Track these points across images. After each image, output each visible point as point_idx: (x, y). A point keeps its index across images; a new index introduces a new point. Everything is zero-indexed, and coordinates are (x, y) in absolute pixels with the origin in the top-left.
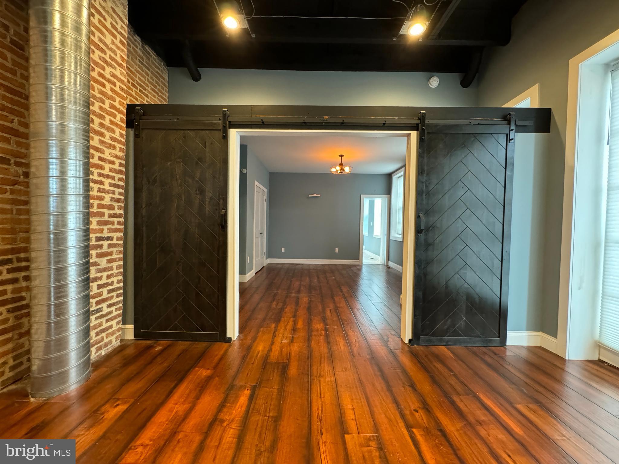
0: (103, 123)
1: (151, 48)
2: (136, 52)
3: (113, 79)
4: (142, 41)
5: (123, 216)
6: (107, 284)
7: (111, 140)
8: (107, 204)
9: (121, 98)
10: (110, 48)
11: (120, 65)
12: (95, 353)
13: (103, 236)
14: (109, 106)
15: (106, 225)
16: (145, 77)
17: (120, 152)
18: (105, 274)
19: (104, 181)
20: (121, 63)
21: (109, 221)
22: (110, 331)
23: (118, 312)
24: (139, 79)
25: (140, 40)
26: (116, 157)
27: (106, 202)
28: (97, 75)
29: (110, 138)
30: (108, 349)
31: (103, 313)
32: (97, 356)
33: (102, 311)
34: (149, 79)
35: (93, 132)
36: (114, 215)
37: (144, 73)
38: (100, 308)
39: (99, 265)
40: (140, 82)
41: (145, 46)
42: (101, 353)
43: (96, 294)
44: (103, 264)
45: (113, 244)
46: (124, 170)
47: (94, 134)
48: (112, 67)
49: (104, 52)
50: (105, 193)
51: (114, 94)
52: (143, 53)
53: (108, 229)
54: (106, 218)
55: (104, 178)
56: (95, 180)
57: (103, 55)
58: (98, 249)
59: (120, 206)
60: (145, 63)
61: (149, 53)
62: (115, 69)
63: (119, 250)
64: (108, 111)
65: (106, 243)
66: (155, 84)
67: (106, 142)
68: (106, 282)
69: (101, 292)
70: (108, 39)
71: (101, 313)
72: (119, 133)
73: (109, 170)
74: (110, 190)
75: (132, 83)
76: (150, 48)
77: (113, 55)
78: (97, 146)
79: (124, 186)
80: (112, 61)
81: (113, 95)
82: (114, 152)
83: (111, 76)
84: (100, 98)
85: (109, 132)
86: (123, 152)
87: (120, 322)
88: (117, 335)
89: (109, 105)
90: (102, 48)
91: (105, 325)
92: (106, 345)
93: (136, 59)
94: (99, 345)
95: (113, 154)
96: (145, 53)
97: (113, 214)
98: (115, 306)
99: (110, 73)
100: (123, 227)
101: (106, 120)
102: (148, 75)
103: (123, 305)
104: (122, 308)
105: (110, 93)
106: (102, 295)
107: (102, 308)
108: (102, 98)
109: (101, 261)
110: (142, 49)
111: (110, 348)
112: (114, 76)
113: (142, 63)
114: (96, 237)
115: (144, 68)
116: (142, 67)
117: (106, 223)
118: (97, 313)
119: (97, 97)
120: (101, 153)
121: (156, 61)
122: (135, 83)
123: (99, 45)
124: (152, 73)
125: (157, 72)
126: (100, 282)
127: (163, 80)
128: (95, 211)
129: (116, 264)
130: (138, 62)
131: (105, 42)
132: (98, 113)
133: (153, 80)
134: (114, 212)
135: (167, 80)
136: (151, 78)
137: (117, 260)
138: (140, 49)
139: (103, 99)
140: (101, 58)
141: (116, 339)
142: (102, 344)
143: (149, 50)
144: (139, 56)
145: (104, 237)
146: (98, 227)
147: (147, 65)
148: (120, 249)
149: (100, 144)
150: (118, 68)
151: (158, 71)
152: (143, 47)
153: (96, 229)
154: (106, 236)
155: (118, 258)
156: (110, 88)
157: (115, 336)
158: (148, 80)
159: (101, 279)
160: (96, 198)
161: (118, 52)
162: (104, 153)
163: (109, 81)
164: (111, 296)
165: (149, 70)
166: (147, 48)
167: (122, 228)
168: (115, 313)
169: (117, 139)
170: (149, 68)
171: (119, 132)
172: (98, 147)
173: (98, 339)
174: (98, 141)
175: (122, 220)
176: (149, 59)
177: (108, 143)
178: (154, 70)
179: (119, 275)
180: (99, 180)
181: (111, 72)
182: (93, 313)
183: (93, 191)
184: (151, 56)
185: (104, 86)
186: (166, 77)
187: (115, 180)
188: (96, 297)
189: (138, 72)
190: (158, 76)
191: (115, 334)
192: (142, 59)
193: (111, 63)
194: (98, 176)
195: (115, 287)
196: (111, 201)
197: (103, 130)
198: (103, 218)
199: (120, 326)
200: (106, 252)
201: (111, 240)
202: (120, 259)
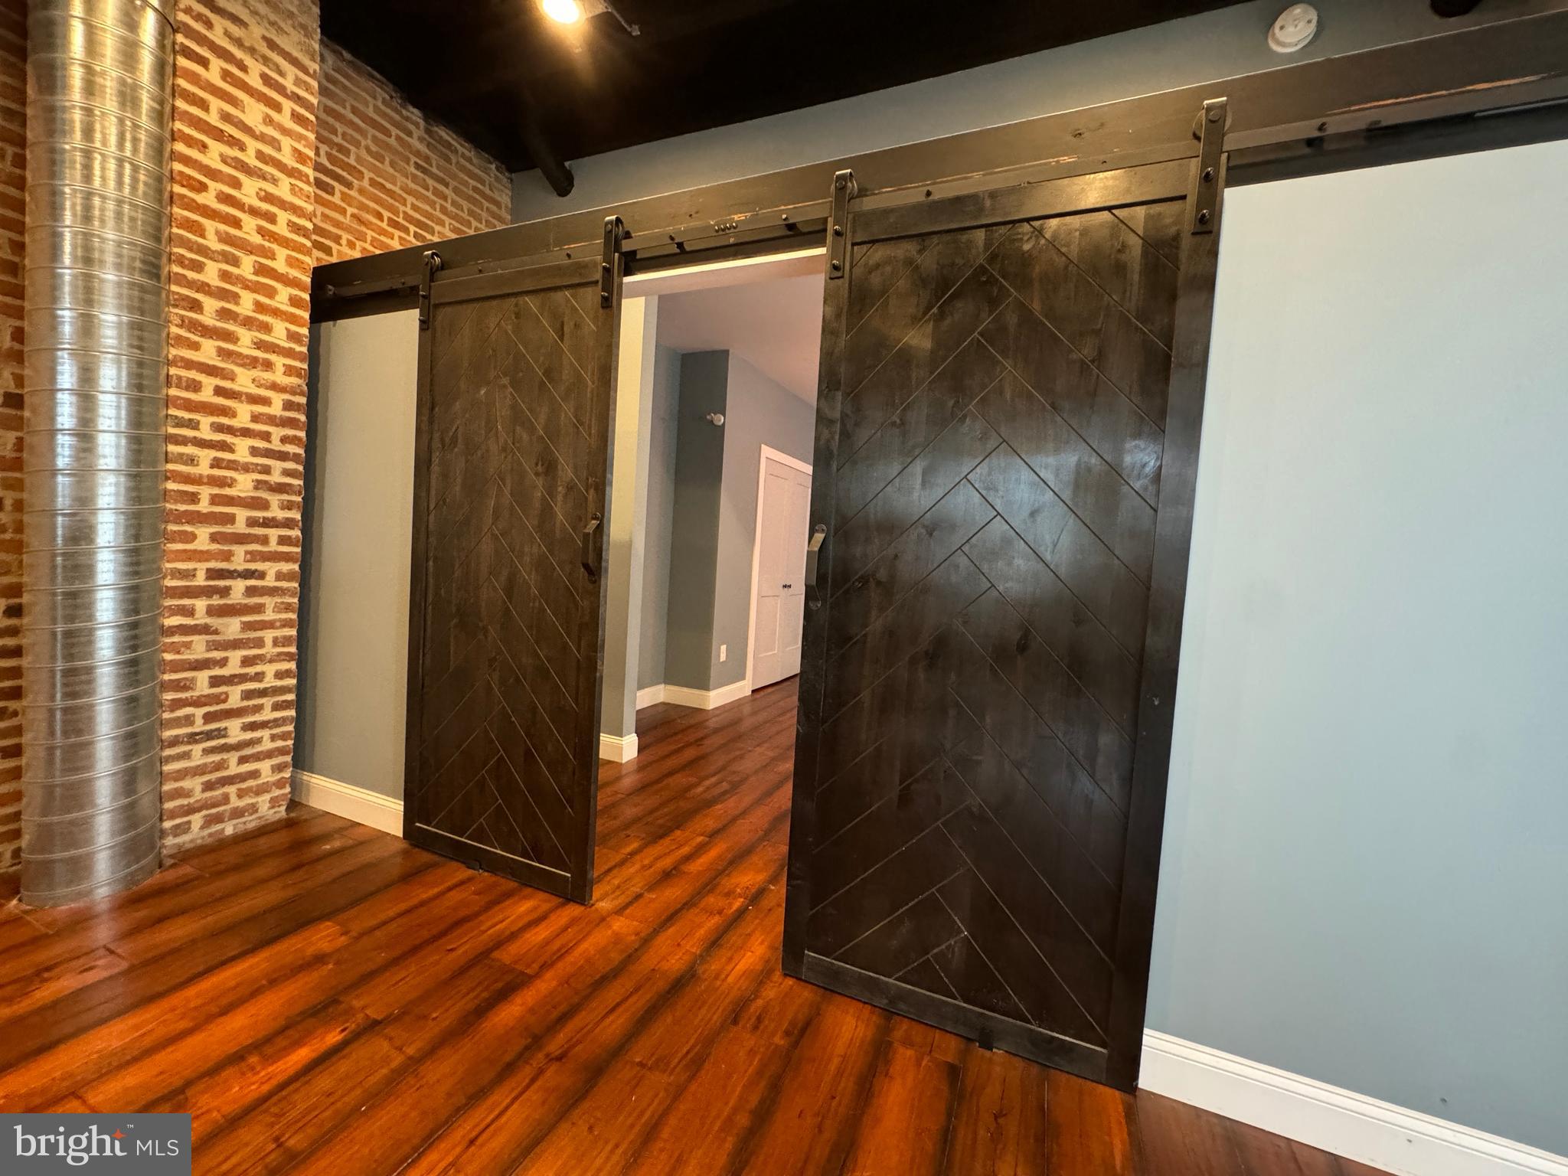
0: (230, 310)
1: (454, 132)
2: (409, 146)
3: (265, 206)
4: (426, 119)
5: (300, 524)
6: (243, 678)
7: (259, 348)
8: (242, 495)
9: (293, 250)
10: (258, 133)
11: (291, 173)
12: (202, 828)
13: (232, 569)
14: (252, 270)
15: (242, 543)
16: (433, 204)
17: (290, 376)
18: (235, 656)
19: (234, 444)
20: (293, 168)
21: (249, 534)
22: (251, 783)
23: (280, 743)
24: (414, 208)
25: (420, 115)
26: (274, 387)
27: (240, 491)
28: (216, 200)
29: (255, 344)
30: (245, 823)
31: (231, 740)
32: (210, 835)
33: (224, 736)
34: (448, 206)
35: (200, 331)
36: (267, 521)
37: (429, 194)
38: (218, 730)
39: (216, 632)
40: (417, 216)
41: (436, 129)
42: (224, 829)
43: (205, 696)
44: (230, 631)
45: (263, 587)
46: (303, 418)
47: (202, 336)
48: (264, 179)
49: (236, 144)
50: (236, 470)
51: (269, 241)
52: (429, 145)
53: (247, 553)
54: (240, 526)
55: (236, 436)
56: (205, 440)
57: (234, 153)
58: (214, 597)
59: (288, 501)
60: (434, 170)
61: (449, 146)
62: (275, 181)
63: (282, 603)
64: (250, 281)
65: (239, 586)
66: (468, 218)
67: (239, 355)
68: (237, 673)
69: (221, 693)
70: (253, 113)
71: (222, 741)
72: (285, 332)
73: (249, 419)
74: (252, 464)
75: (390, 219)
76: (450, 133)
77: (268, 150)
78: (211, 362)
79: (304, 455)
80: (266, 163)
81: (267, 244)
82: (267, 376)
83: (261, 199)
84: (224, 253)
85: (249, 330)
86: (299, 376)
87: (286, 766)
88: (276, 794)
89: (254, 267)
90: (230, 136)
91: (234, 769)
92: (237, 813)
93: (408, 161)
94: (214, 811)
95: (262, 382)
96: (438, 145)
97: (264, 518)
98: (270, 728)
99: (257, 193)
100: (299, 550)
101: (241, 302)
102: (445, 198)
103: (295, 727)
104: (293, 735)
105: (257, 239)
106: (225, 701)
107: (226, 729)
108: (230, 252)
109: (227, 626)
110: (426, 136)
111: (250, 822)
112: (268, 198)
113: (424, 171)
114: (208, 570)
115: (430, 182)
116: (424, 180)
117: (241, 539)
118: (208, 740)
119: (213, 252)
120: (224, 378)
121: (469, 160)
122: (401, 220)
123: (222, 131)
124: (456, 190)
125: (475, 189)
126: (217, 672)
127: (494, 208)
128: (205, 511)
129: (275, 635)
130: (412, 169)
131: (242, 122)
132: (217, 287)
133: (460, 207)
134: (268, 514)
135: (506, 207)
136: (454, 203)
137: (278, 624)
138: (421, 140)
139: (233, 255)
140: (229, 161)
141: (270, 802)
142: (225, 811)
143: (449, 139)
144: (418, 154)
145: (235, 571)
146: (215, 547)
147: (441, 175)
148: (285, 601)
149: (220, 358)
150: (285, 182)
151: (479, 186)
152: (428, 131)
153: (207, 552)
154: (240, 568)
155: (280, 620)
156: (255, 228)
157: (267, 797)
158: (444, 210)
159: (225, 665)
160: (205, 480)
161: (286, 143)
162: (233, 380)
163: (254, 212)
164: (255, 706)
165: (447, 185)
166: (443, 133)
167: (297, 553)
168: (267, 745)
169: (278, 346)
170: (447, 179)
171: (286, 329)
172: (214, 366)
173: (211, 797)
174: (213, 353)
175: (296, 533)
176: (448, 160)
177: (247, 357)
178: (466, 184)
179: (284, 660)
180: (218, 442)
181: (260, 189)
182: (197, 737)
183: (197, 465)
184: (456, 151)
185: (236, 223)
186: (505, 199)
187: (270, 442)
188: (205, 705)
189: (410, 192)
190: (478, 197)
191: (268, 792)
192: (427, 159)
193: (261, 169)
194: (214, 431)
195: (268, 685)
196: (256, 488)
197: (230, 327)
198: (229, 526)
199: (287, 774)
200: (240, 604)
201: (256, 579)
202: (286, 624)
